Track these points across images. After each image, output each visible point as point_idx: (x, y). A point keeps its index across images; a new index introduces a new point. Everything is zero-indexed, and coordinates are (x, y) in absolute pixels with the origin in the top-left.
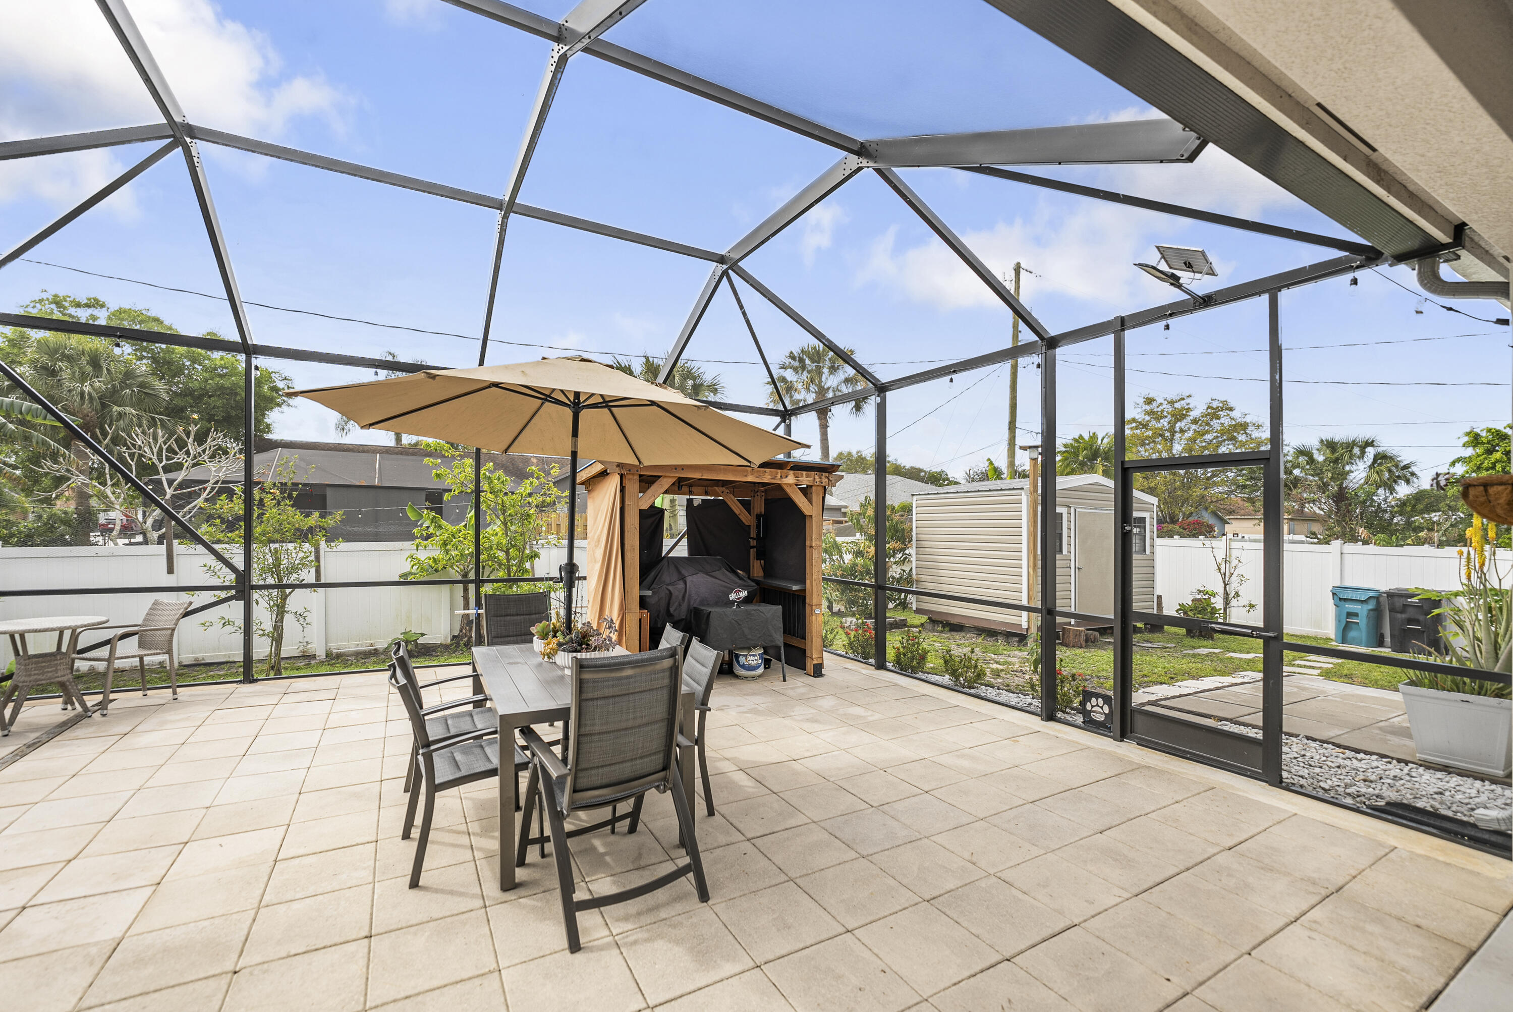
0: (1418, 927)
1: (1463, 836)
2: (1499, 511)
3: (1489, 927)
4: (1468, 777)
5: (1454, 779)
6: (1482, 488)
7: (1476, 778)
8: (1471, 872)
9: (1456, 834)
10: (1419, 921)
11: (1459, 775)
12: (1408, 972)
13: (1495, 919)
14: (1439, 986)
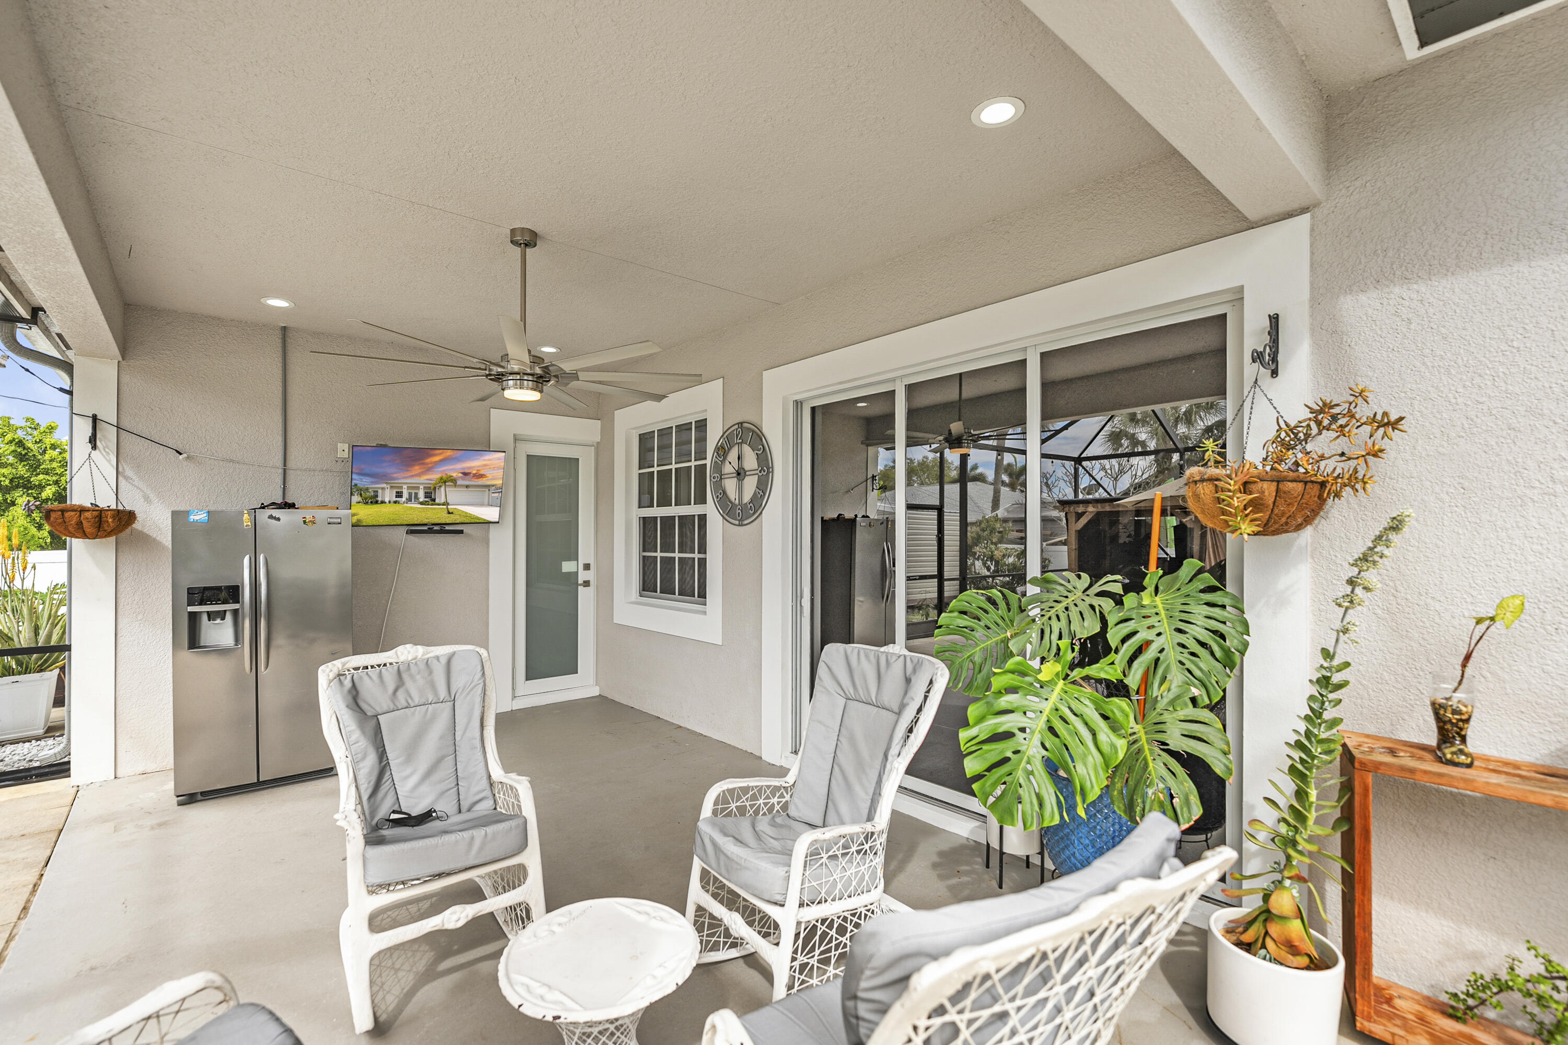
0: (23, 835)
1: (31, 778)
2: (71, 529)
3: (66, 815)
4: (18, 743)
5: (9, 748)
6: (60, 513)
7: (24, 742)
8: (44, 794)
9: (26, 778)
10: (22, 833)
11: (11, 744)
12: (27, 858)
13: (68, 809)
14: (49, 854)
